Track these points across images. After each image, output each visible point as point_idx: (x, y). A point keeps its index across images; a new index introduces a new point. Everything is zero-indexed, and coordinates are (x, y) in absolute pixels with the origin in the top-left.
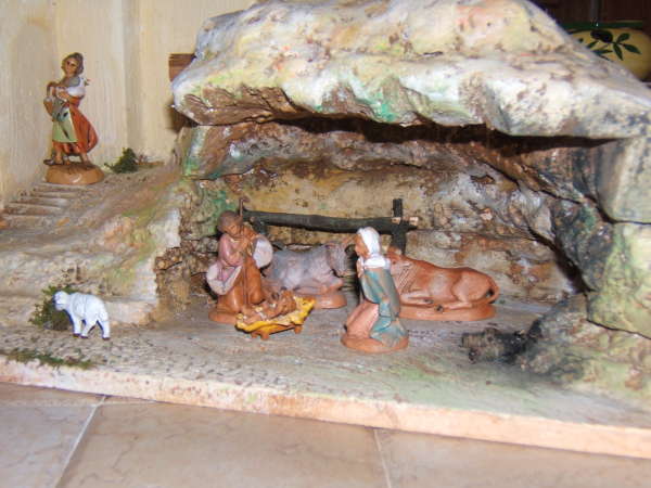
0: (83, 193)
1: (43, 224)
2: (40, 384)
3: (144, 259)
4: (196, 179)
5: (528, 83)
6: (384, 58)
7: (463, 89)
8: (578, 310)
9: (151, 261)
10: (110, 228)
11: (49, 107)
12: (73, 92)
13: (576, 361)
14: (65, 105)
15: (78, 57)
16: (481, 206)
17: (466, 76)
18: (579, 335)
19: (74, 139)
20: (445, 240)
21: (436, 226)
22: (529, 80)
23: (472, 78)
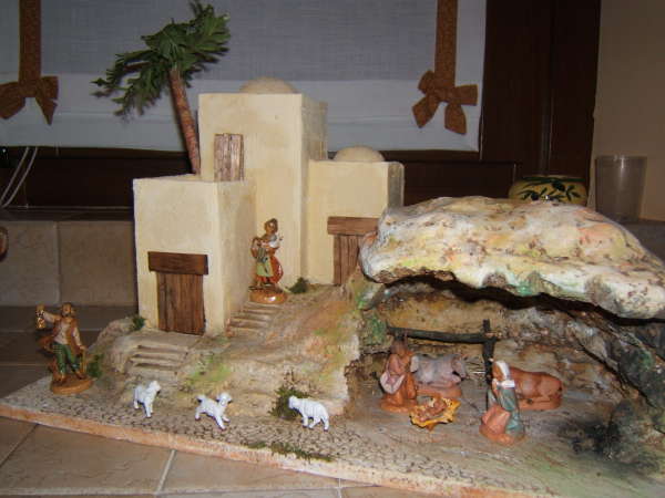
0: (278, 310)
1: (259, 335)
2: (295, 469)
3: (338, 368)
4: (361, 310)
5: (634, 286)
6: (527, 259)
7: (588, 285)
8: (643, 419)
9: (342, 369)
10: (309, 343)
11: (255, 254)
12: (272, 245)
13: (652, 459)
14: (267, 253)
15: (274, 221)
16: (541, 326)
17: (589, 277)
18: (647, 437)
19: (271, 274)
20: (515, 345)
21: (508, 336)
22: (634, 284)
23: (594, 278)
